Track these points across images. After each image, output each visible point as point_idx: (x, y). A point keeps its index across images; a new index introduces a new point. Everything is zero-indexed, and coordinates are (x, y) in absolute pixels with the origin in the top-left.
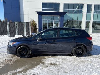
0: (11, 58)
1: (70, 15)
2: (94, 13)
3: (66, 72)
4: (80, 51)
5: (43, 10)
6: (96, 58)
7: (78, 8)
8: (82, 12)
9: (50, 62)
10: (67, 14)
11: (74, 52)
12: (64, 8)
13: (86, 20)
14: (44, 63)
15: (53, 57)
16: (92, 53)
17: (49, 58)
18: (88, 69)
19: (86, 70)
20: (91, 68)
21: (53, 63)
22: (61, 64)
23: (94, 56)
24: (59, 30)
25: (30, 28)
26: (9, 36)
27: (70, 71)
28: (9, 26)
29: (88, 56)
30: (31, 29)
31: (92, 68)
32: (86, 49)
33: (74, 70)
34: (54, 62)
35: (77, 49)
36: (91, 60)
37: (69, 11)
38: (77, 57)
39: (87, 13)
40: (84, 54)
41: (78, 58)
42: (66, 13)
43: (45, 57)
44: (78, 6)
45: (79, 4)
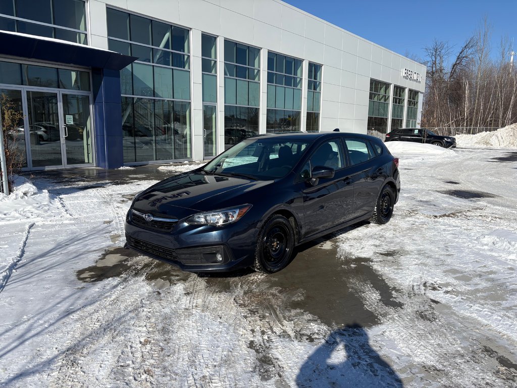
2: (225, 73)
7: (170, 44)
12: (110, 31)
13: (203, 100)
39: (203, 69)
44: (168, 35)
45: (171, 26)
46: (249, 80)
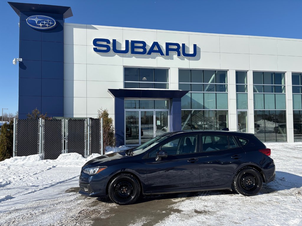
0: (93, 206)
1: (197, 97)
2: (254, 91)
3: (236, 223)
4: (249, 182)
5: (126, 85)
6: (286, 195)
7: (215, 80)
8: (224, 89)
9: (192, 208)
10: (188, 94)
11: (237, 183)
12: (180, 80)
13: (237, 108)
14: (179, 211)
15: (192, 198)
16: (275, 188)
17: (183, 201)
18: (277, 214)
19: (276, 217)
20: (282, 213)
21: (198, 210)
22: (218, 211)
23: (281, 191)
24: (200, 134)
25: (102, 132)
26: (42, 158)
27: (244, 220)
28: (46, 131)
29: (268, 193)
30: (104, 137)
31: (285, 213)
32: (262, 175)
33: (250, 218)
34: (199, 208)
35: (242, 177)
36: (278, 199)
37: (192, 88)
38: (245, 195)
39: (237, 91)
40: (259, 188)
41: (248, 198)
42: (187, 92)
43: (173, 200)
44: (214, 76)
45: (215, 71)
46: (275, 93)
